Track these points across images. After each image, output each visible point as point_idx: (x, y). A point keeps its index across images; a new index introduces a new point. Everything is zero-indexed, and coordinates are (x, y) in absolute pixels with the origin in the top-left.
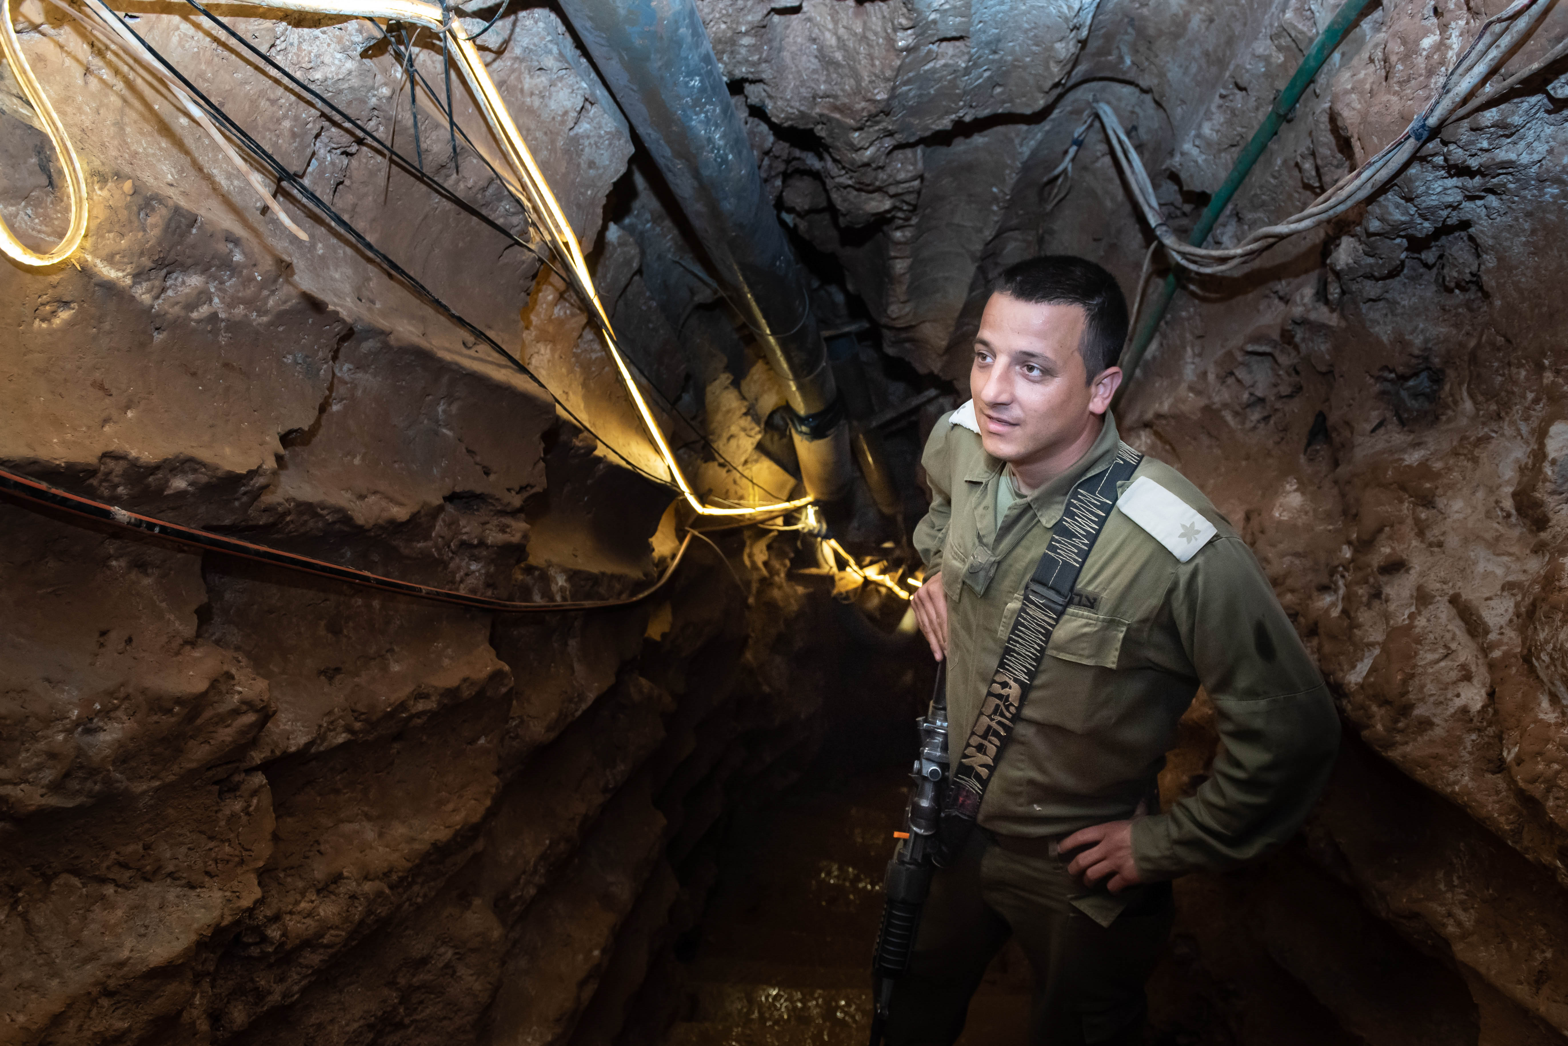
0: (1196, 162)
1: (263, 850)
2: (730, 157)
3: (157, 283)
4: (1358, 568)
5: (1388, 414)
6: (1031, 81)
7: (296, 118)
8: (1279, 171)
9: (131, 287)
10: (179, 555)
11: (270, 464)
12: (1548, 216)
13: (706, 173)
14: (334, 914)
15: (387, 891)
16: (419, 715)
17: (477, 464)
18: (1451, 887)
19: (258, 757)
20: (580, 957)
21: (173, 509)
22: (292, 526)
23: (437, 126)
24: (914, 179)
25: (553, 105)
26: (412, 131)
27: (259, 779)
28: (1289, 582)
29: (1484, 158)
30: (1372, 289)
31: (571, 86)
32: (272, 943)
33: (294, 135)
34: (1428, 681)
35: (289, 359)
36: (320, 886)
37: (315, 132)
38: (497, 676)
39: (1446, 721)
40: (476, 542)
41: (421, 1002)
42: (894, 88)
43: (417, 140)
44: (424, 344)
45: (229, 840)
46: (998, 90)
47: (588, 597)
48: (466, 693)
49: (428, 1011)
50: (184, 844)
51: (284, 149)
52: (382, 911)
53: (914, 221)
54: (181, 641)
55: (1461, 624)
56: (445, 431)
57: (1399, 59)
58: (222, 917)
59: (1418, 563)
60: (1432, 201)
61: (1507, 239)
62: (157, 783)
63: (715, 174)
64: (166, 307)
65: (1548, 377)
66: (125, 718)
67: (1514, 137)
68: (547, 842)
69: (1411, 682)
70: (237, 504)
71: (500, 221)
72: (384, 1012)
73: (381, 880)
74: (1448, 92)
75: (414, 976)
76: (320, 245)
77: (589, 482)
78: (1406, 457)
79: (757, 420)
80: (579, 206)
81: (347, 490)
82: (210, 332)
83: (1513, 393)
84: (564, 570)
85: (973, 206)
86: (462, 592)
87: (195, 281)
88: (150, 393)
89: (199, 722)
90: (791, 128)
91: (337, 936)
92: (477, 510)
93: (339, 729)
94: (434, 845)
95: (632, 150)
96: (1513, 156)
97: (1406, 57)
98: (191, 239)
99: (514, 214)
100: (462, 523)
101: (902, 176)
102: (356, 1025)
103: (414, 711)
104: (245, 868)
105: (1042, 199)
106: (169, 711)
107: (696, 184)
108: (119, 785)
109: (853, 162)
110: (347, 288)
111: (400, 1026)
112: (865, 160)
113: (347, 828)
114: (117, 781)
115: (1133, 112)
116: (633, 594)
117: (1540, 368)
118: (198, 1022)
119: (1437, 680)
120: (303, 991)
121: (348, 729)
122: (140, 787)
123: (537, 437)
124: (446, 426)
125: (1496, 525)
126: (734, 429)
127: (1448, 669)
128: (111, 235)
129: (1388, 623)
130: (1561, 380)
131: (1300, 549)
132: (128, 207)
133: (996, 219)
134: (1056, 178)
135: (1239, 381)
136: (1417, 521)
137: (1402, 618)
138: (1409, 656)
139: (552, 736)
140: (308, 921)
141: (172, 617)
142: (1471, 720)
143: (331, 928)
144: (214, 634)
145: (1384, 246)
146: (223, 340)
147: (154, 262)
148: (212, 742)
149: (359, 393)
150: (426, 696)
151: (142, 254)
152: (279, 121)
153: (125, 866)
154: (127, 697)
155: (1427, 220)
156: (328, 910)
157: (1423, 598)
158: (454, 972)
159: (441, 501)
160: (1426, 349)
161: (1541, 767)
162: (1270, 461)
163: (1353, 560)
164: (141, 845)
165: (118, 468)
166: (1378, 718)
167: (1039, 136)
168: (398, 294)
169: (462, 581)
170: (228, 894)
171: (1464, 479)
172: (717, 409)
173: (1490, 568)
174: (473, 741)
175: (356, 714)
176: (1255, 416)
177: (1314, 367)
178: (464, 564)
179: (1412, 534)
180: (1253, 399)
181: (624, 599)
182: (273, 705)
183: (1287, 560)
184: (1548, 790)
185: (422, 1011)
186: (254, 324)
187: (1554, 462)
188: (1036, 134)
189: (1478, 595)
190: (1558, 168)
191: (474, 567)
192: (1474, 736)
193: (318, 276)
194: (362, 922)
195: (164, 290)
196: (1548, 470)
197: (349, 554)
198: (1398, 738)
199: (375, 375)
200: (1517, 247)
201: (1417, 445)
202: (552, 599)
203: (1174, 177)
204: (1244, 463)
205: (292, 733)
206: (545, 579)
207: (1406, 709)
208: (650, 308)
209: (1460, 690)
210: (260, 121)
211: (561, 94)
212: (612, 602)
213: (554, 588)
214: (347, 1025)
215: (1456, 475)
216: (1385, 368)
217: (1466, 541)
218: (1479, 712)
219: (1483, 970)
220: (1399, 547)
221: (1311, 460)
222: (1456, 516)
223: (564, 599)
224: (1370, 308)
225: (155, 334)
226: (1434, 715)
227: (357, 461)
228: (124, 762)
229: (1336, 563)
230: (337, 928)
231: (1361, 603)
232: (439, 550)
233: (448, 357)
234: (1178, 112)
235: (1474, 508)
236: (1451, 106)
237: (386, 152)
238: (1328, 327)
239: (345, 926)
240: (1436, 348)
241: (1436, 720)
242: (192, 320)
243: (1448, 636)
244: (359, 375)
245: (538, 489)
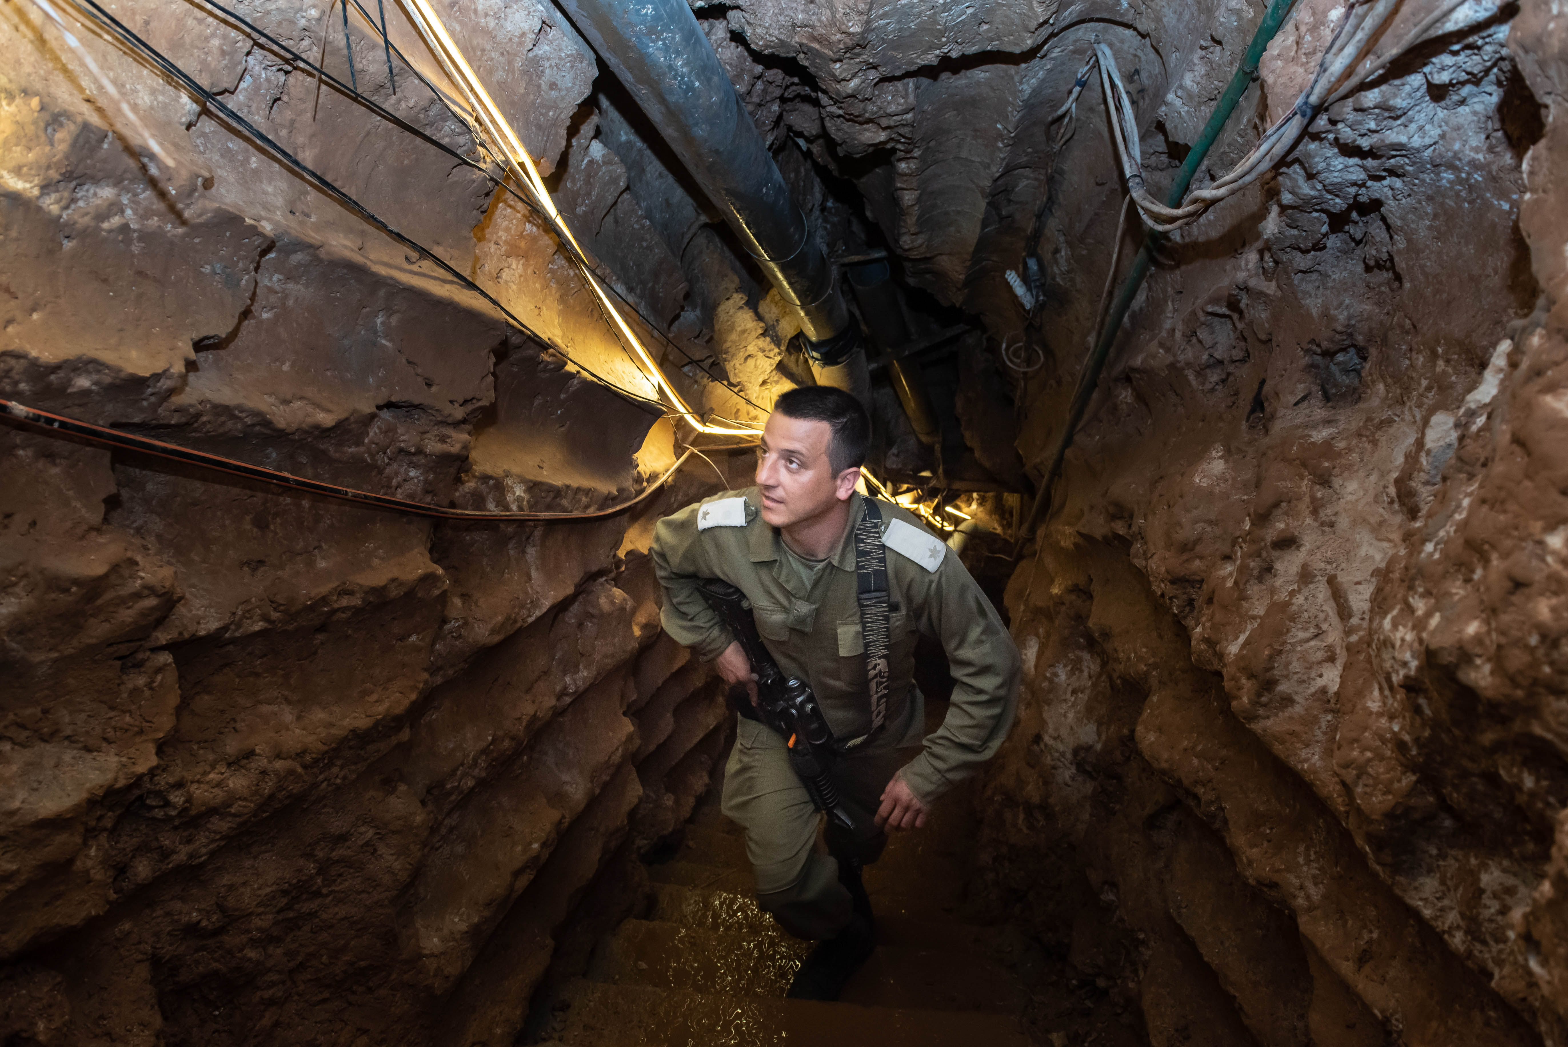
0: (1180, 113)
1: (165, 723)
2: (697, 84)
3: (66, 194)
4: (1253, 541)
5: (1315, 388)
6: (1017, 21)
7: (225, 37)
8: (1245, 130)
9: (38, 198)
10: (88, 449)
11: (178, 368)
12: (1447, 201)
13: (672, 99)
14: (243, 787)
15: (300, 770)
16: (343, 610)
17: (417, 375)
18: (1308, 862)
19: (163, 637)
20: (519, 848)
21: (80, 405)
22: (209, 426)
23: (374, 46)
24: (907, 112)
25: (509, 26)
26: (345, 52)
27: (166, 658)
28: (1199, 548)
29: (1375, 138)
30: (1301, 261)
31: (527, 8)
32: (175, 808)
33: (223, 53)
34: (1295, 659)
35: (207, 269)
36: (231, 760)
37: (245, 50)
38: (429, 579)
39: (1307, 699)
40: (413, 450)
41: (340, 875)
42: (868, 22)
43: (350, 60)
44: (358, 258)
45: (130, 711)
46: (985, 27)
47: (549, 508)
48: (394, 593)
49: (347, 884)
50: (84, 711)
51: (213, 66)
52: (295, 788)
53: (917, 153)
54: (85, 527)
55: (1334, 605)
56: (383, 342)
57: (1308, 30)
58: (116, 780)
59: (1308, 541)
60: (1334, 178)
61: (1413, 222)
62: (56, 655)
63: (681, 101)
64: (76, 217)
65: (1441, 365)
66: (23, 594)
67: (1403, 120)
68: (490, 738)
69: (1278, 658)
70: (145, 403)
71: (445, 141)
72: (299, 881)
73: (293, 759)
74: (1325, 70)
75: (333, 850)
76: (254, 159)
77: (563, 396)
78: (1314, 433)
79: (777, 341)
80: (539, 127)
81: (270, 394)
82: (122, 241)
83: (1412, 378)
84: (523, 481)
85: (980, 141)
86: (399, 497)
87: (107, 193)
88: (57, 297)
89: (99, 602)
90: (772, 55)
91: (245, 807)
92: (418, 419)
93: (256, 618)
94: (353, 731)
95: (596, 73)
96: (1403, 139)
97: (1314, 29)
98: (101, 154)
99: (460, 134)
100: (400, 430)
101: (892, 109)
102: (268, 890)
103: (336, 606)
104: (144, 737)
105: (1050, 138)
106: (67, 591)
107: (663, 109)
108: (14, 653)
109: (838, 92)
110: (280, 201)
111: (317, 894)
112: (850, 91)
113: (265, 709)
114: (13, 650)
115: (1135, 56)
116: (601, 508)
117: (1434, 355)
118: (92, 872)
119: (1303, 658)
120: (212, 854)
121: (265, 618)
122: (37, 657)
123: (484, 353)
124: (385, 337)
125: (1381, 510)
126: (751, 349)
127: (1315, 649)
128: (18, 149)
129: (1272, 598)
130: (1450, 370)
131: (1212, 516)
132: (35, 122)
133: (1002, 156)
134: (1063, 116)
135: (1200, 342)
136: (1313, 499)
137: (1283, 596)
138: (1281, 632)
139: (497, 638)
140: (216, 791)
141: (79, 505)
142: (1329, 701)
143: (240, 799)
144: (135, 521)
145: (1303, 219)
146: (136, 248)
147: (61, 174)
148: (113, 621)
149: (291, 302)
150: (351, 593)
151: (48, 167)
152: (207, 39)
153: (22, 726)
154: (26, 575)
155: (1337, 196)
156: (238, 782)
157: (1306, 576)
158: (375, 850)
159: (375, 409)
160: (1348, 326)
161: (1355, 753)
162: (1221, 424)
163: (1249, 533)
164: (39, 709)
165: (19, 366)
166: (1245, 690)
167: (1041, 74)
168: (334, 210)
169: (399, 486)
170: (124, 759)
171: (1362, 460)
172: (732, 329)
173: (1371, 552)
174: (403, 638)
175: (274, 605)
176: (1214, 377)
177: (1255, 333)
178: (402, 470)
179: (1307, 512)
180: (1212, 360)
181: (592, 512)
182: (178, 590)
183: (1199, 526)
184: (1359, 777)
185: (341, 883)
186: (169, 235)
187: (1428, 453)
188: (1037, 73)
189: (1349, 578)
190: (1450, 154)
191: (412, 473)
192: (1329, 717)
193: (249, 189)
194: (272, 796)
195: (74, 200)
196: (1424, 460)
197: (274, 455)
198: (1261, 711)
199: (307, 286)
200: (1422, 229)
201: (1328, 422)
202: (507, 508)
203: (1160, 127)
204: (1201, 424)
205: (204, 618)
206: (499, 487)
207: (1269, 685)
208: (643, 226)
209: (1323, 670)
210: (187, 39)
211: (517, 15)
212: (577, 514)
213: (510, 498)
214: (259, 889)
215: (1355, 456)
216: (1313, 341)
217: (1354, 523)
218: (1335, 693)
219: (1318, 944)
220: (1293, 524)
221: (1252, 427)
222: (1350, 498)
223: (521, 508)
224: (1302, 280)
225: (65, 242)
226: (1296, 693)
227: (286, 368)
228: (21, 633)
229: (1238, 534)
230: (245, 799)
231: (1252, 575)
232: (372, 456)
233: (383, 271)
234: (1173, 59)
235: (1366, 491)
236: (1328, 86)
237: (315, 72)
238: (1266, 295)
239: (254, 798)
240: (1359, 325)
241: (1297, 698)
242: (103, 230)
243: (1322, 616)
244: (291, 286)
245: (484, 403)
